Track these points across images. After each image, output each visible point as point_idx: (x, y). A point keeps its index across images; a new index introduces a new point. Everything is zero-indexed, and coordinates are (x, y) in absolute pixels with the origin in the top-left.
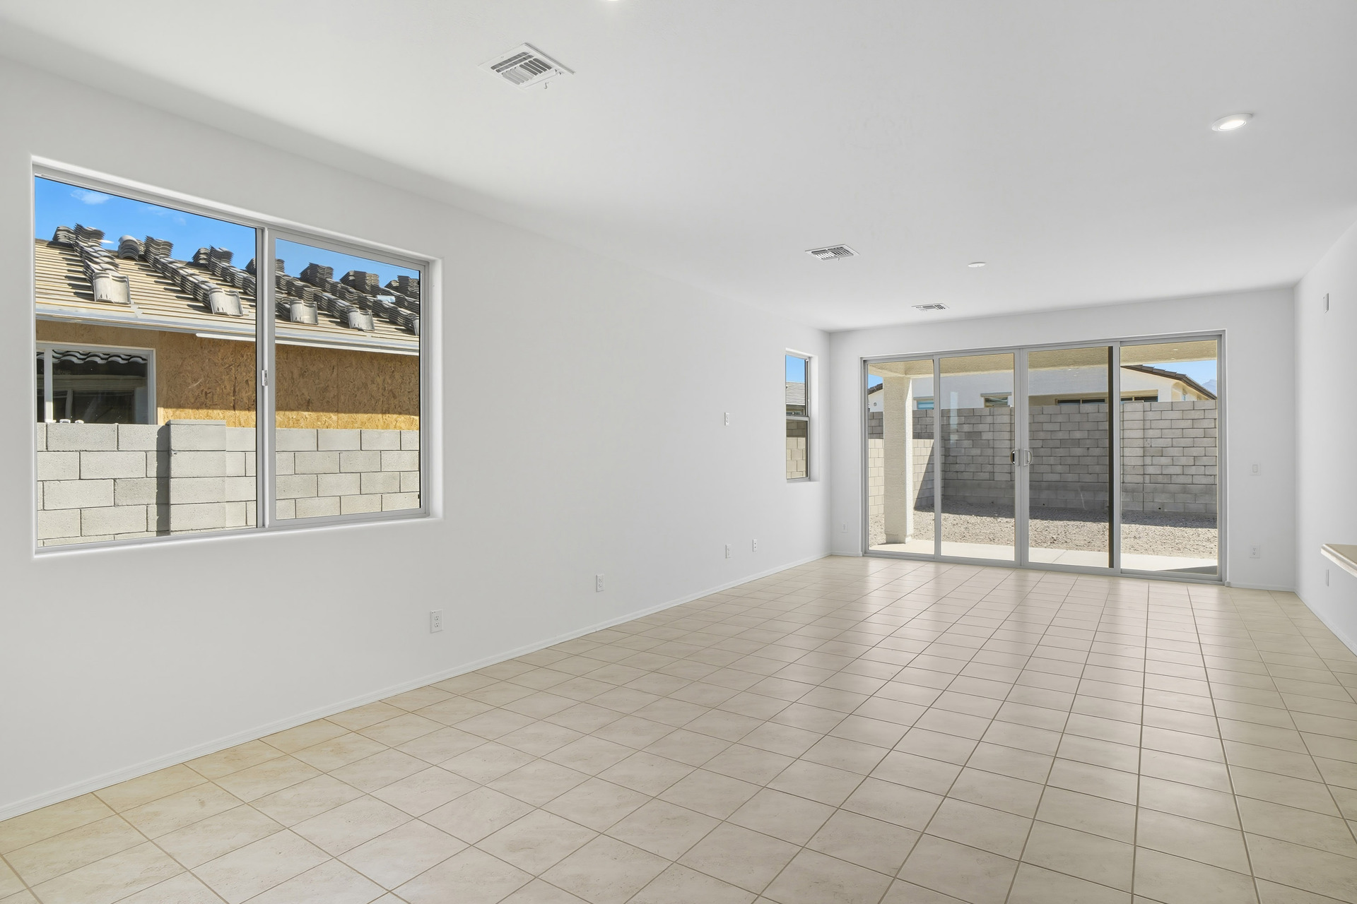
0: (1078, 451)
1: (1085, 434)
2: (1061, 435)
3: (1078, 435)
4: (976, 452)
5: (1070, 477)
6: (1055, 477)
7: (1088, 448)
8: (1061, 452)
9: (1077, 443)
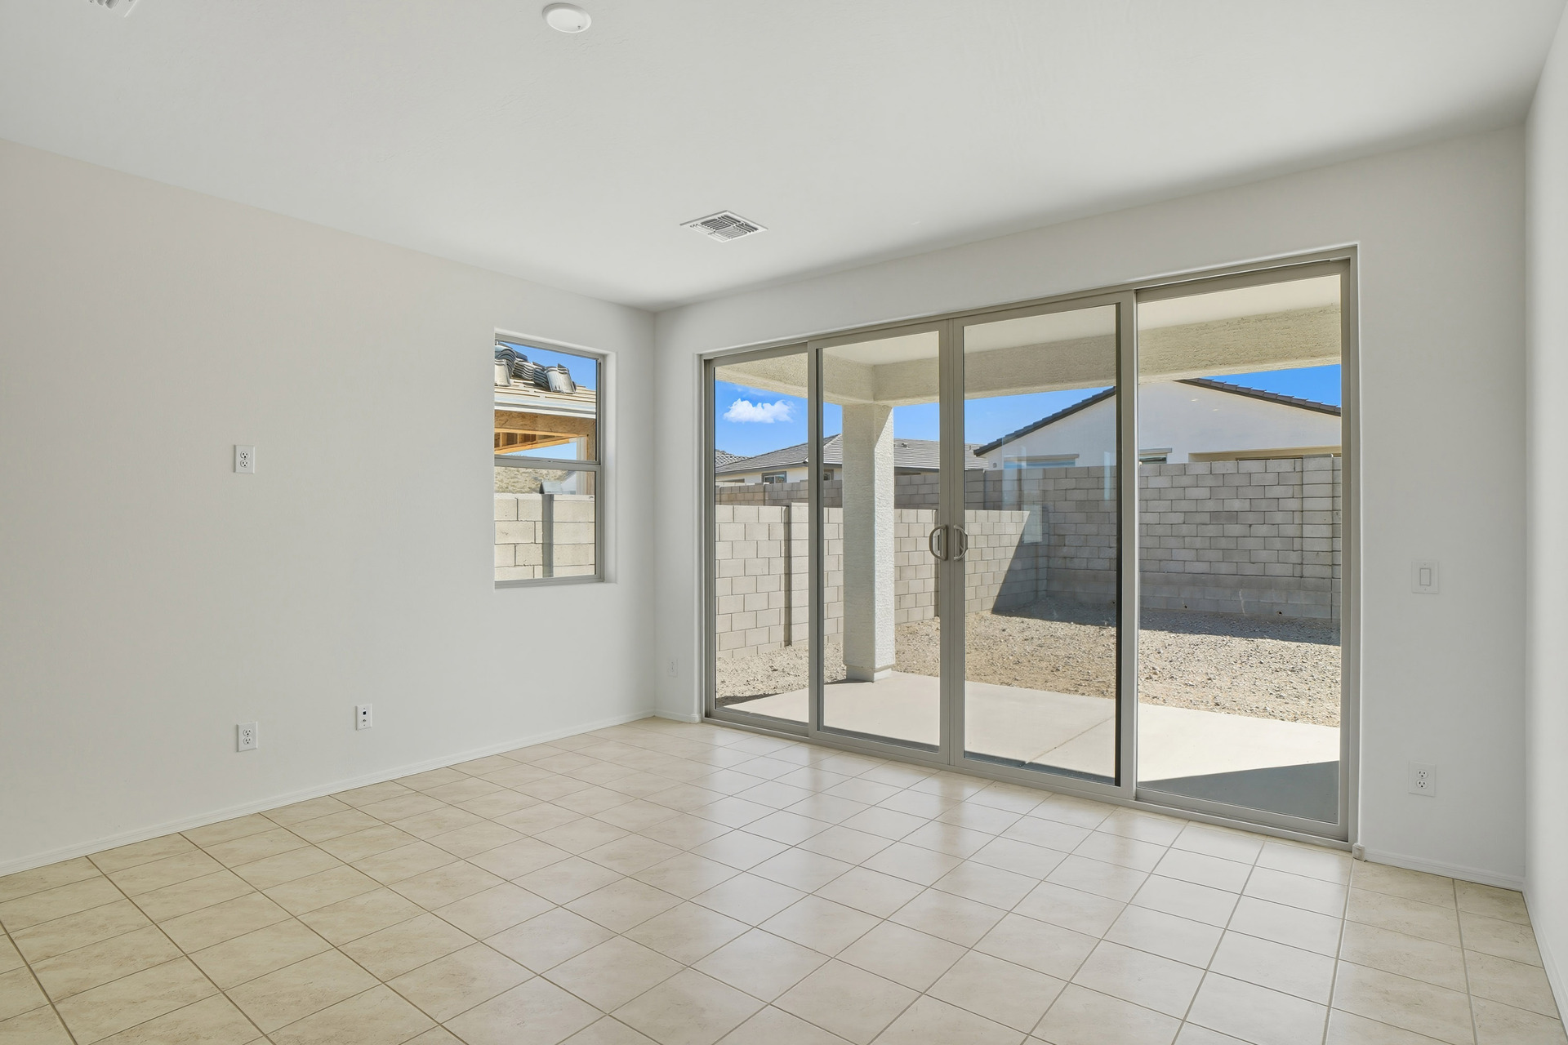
0: (1235, 529)
1: (1246, 505)
2: (1211, 506)
3: (1236, 505)
4: (1092, 529)
5: (1224, 568)
6: (1201, 567)
7: (1250, 526)
8: (1211, 530)
9: (1234, 517)
